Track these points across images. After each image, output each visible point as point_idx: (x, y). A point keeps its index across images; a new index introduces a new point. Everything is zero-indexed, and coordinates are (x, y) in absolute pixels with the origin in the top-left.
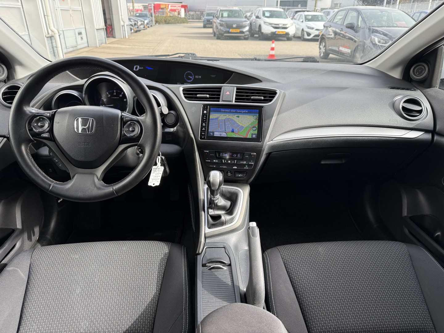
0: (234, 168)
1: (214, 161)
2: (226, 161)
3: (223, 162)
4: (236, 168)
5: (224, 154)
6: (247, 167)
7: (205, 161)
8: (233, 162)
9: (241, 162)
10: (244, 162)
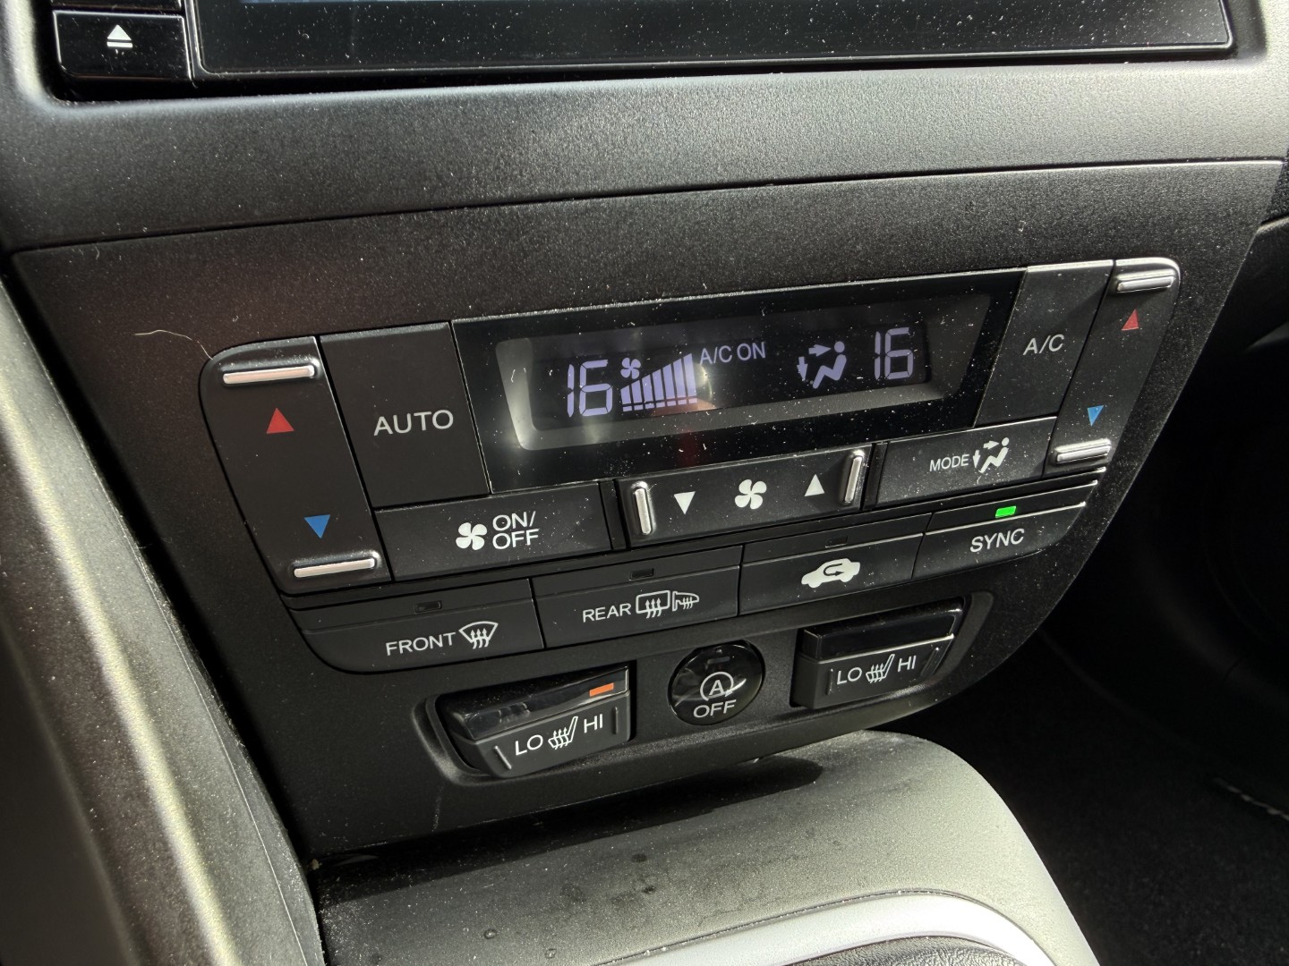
0: (814, 580)
1: (471, 537)
2: (684, 500)
3: (647, 522)
4: (848, 570)
5: (630, 367)
6: (1005, 527)
7: (281, 585)
8: (815, 488)
9: (935, 465)
10: (991, 445)
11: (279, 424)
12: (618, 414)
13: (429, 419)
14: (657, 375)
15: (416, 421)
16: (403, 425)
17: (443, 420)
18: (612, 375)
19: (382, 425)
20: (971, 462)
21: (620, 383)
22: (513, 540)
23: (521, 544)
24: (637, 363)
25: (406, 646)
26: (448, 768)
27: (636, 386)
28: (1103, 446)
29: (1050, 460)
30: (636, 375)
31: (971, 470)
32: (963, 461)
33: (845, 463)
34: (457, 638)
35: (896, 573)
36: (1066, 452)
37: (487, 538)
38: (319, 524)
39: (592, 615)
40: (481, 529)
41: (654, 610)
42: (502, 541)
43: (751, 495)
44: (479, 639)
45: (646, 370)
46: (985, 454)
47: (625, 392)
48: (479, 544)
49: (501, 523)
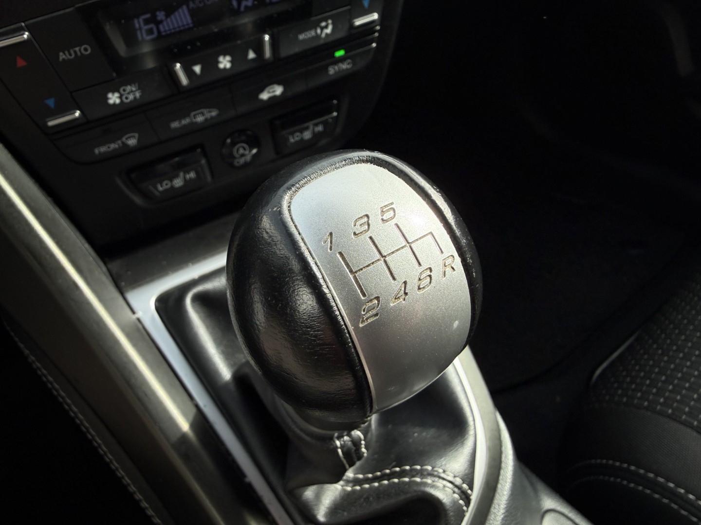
0: (265, 96)
1: (114, 99)
2: (197, 69)
3: (184, 80)
4: (278, 90)
5: (161, 15)
6: (342, 60)
7: (44, 130)
8: (251, 55)
9: (301, 37)
10: (323, 24)
11: (21, 63)
12: (160, 36)
13: (80, 50)
14: (173, 17)
15: (75, 52)
16: (70, 55)
17: (86, 50)
18: (153, 20)
19: (62, 56)
20: (316, 33)
21: (158, 23)
22: (131, 97)
23: (135, 98)
24: (163, 13)
25: (103, 149)
26: (138, 200)
27: (165, 23)
28: (375, 16)
29: (352, 26)
30: (164, 18)
31: (318, 37)
32: (313, 33)
33: (261, 41)
34: (123, 143)
35: (300, 87)
36: (359, 22)
37: (121, 97)
38: (51, 102)
39: (175, 125)
40: (117, 95)
41: (200, 119)
42: (127, 98)
43: (225, 63)
44: (132, 142)
45: (168, 15)
46: (322, 29)
47: (161, 27)
48: (118, 101)
49: (124, 90)
